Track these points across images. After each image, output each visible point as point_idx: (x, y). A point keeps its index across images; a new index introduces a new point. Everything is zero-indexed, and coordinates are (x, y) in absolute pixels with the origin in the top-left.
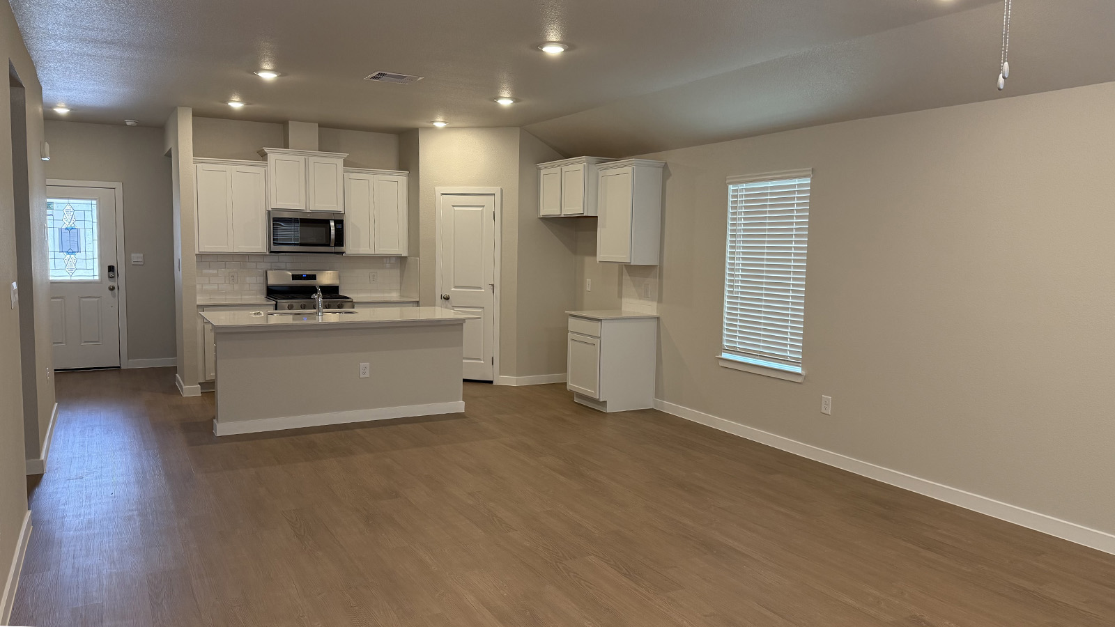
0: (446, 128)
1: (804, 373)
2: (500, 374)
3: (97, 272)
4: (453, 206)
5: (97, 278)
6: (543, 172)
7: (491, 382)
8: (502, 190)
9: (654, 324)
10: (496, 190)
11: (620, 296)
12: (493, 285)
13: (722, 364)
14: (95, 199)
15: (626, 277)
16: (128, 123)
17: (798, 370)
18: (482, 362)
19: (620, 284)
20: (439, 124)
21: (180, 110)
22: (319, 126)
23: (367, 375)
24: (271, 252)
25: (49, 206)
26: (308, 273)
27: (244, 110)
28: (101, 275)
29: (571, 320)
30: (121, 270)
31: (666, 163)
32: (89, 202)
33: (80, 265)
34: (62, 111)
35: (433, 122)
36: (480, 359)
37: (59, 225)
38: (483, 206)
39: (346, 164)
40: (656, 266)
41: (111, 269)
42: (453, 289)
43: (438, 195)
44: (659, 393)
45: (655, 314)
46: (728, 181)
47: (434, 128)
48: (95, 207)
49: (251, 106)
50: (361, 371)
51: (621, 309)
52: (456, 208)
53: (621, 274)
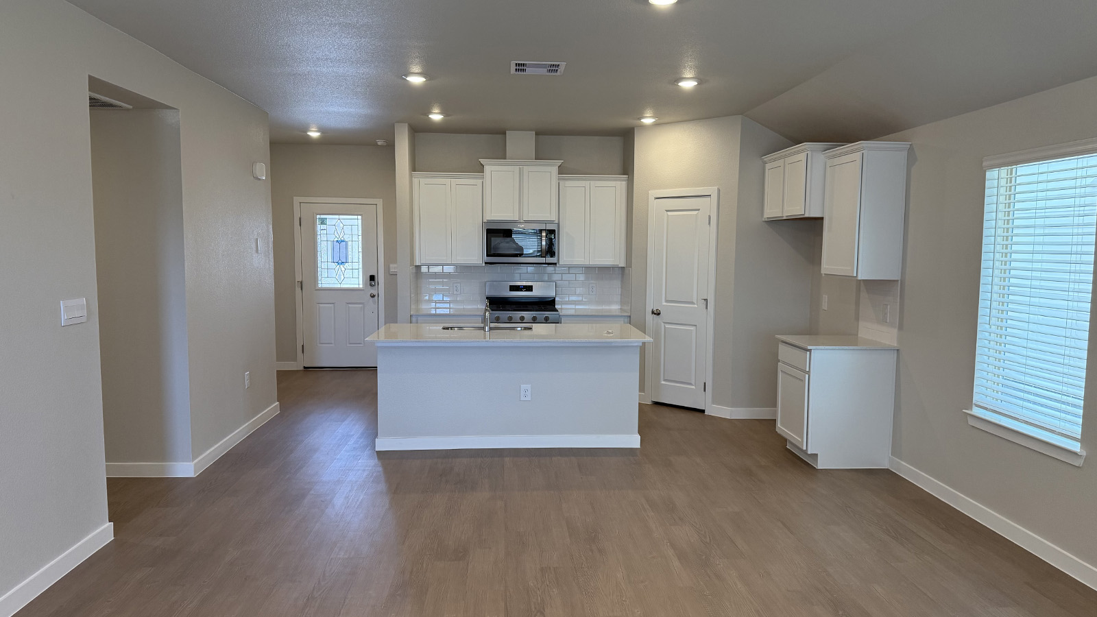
0: (656, 125)
1: (1084, 454)
2: (713, 403)
3: (361, 282)
4: (667, 211)
5: (361, 286)
6: (768, 166)
7: (703, 411)
8: (719, 190)
9: (893, 357)
10: (712, 190)
11: (857, 319)
12: (706, 300)
13: (971, 422)
14: (360, 215)
15: (864, 295)
16: (379, 143)
17: (1076, 447)
18: (693, 387)
19: (857, 304)
20: (648, 121)
21: (397, 126)
22: (537, 134)
23: (529, 398)
24: (486, 263)
25: (323, 222)
26: (524, 284)
27: (443, 120)
28: (364, 284)
29: (782, 347)
30: (381, 279)
31: (911, 145)
32: (356, 217)
33: (348, 273)
34: (314, 134)
35: (640, 119)
36: (690, 384)
37: (332, 238)
38: (699, 210)
39: (562, 171)
40: (898, 280)
41: (372, 278)
42: (665, 304)
43: (651, 199)
44: (896, 451)
45: (895, 344)
46: (984, 164)
47: (643, 127)
48: (360, 221)
49: (450, 118)
50: (522, 393)
51: (857, 335)
52: (669, 213)
53: (858, 290)
